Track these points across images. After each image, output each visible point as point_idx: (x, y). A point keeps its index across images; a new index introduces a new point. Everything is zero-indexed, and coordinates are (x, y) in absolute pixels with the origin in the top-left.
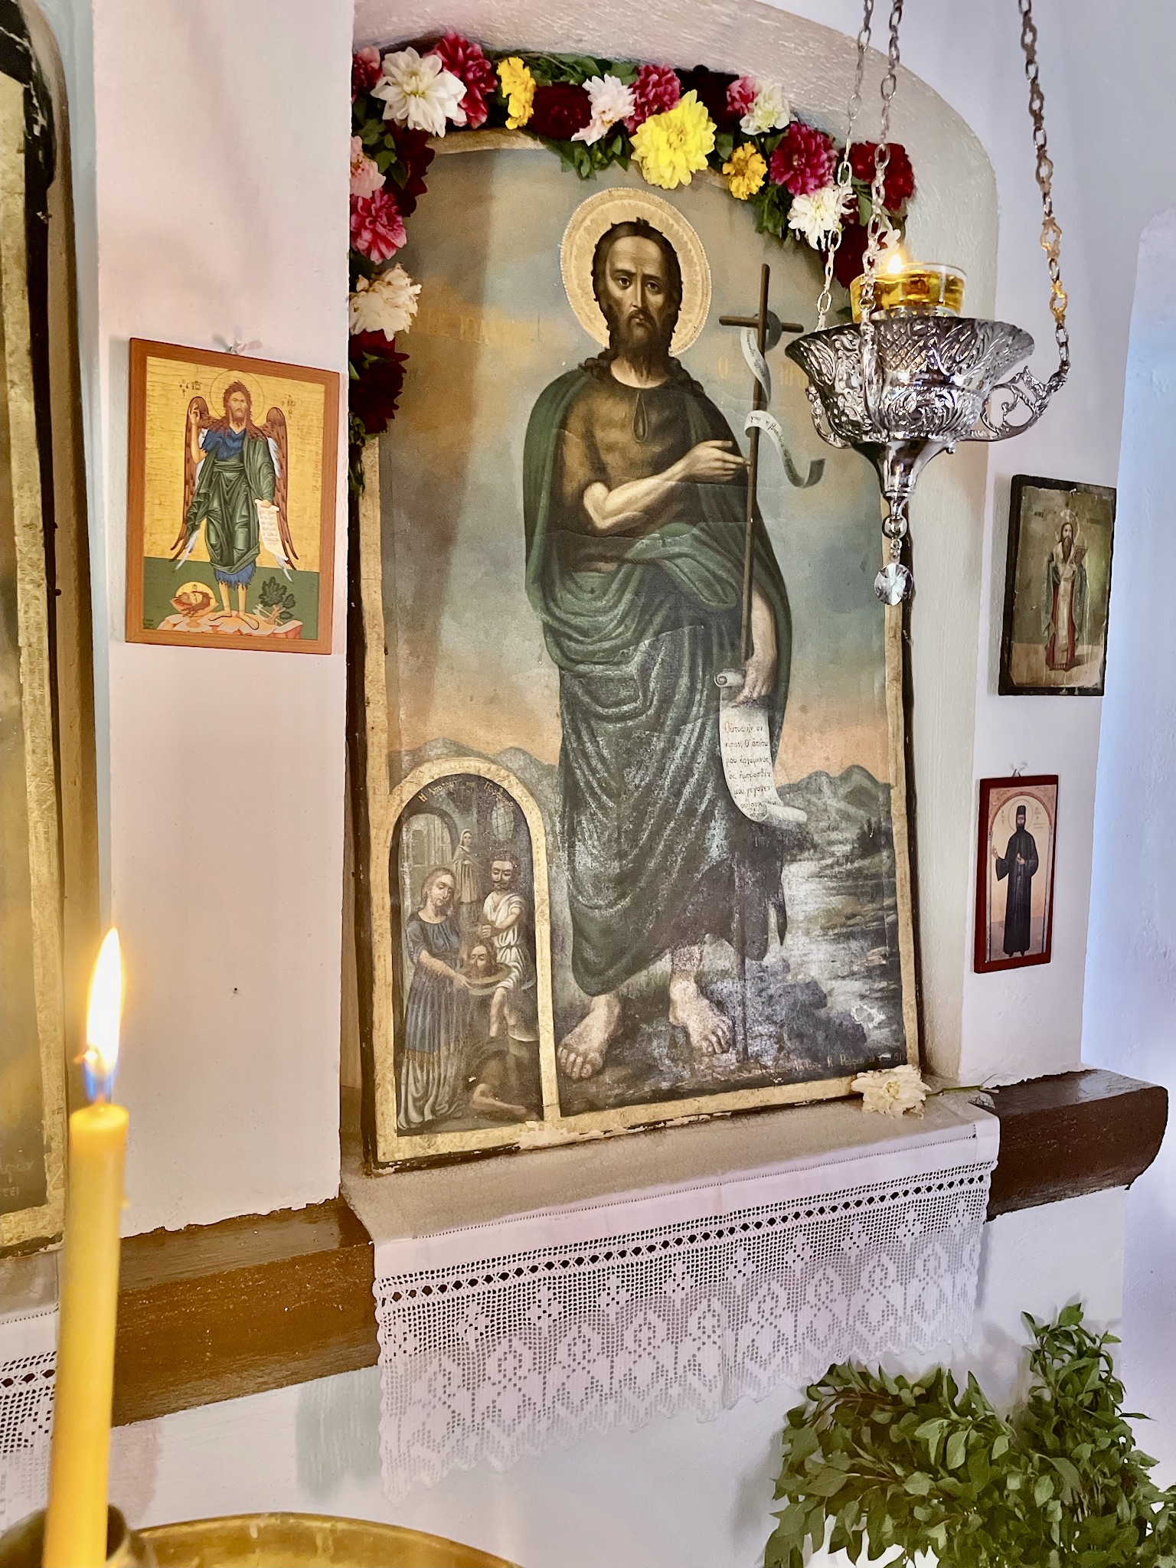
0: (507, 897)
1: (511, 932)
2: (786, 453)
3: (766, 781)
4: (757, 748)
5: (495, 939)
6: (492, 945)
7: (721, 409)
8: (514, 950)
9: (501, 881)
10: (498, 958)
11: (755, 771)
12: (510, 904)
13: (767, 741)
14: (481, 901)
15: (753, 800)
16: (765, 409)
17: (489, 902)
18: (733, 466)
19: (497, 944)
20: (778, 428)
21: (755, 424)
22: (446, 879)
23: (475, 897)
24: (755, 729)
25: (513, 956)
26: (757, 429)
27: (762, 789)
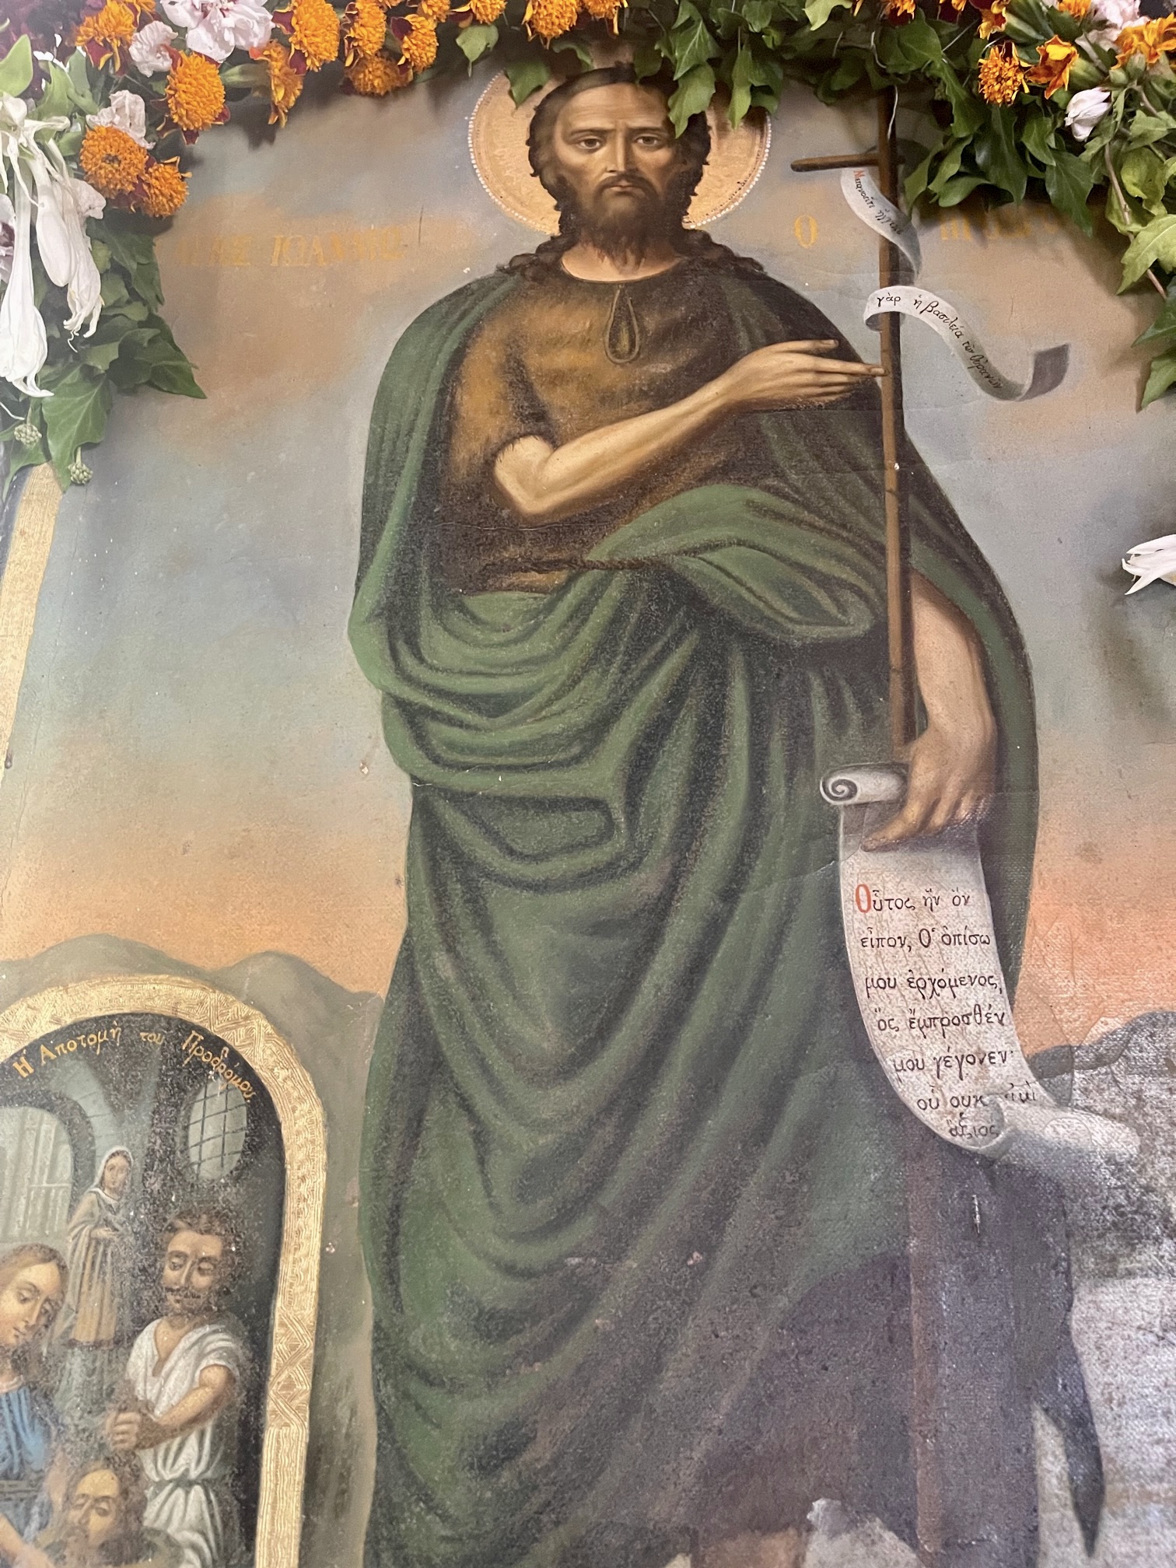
0: (194, 1336)
1: (193, 1440)
2: (968, 346)
3: (994, 1038)
4: (955, 952)
5: (146, 1457)
6: (137, 1473)
7: (805, 294)
8: (197, 1491)
9: (187, 1291)
10: (150, 1513)
11: (956, 1010)
12: (201, 1356)
13: (986, 930)
14: (124, 1341)
15: (954, 1086)
16: (909, 282)
17: (145, 1345)
18: (843, 379)
19: (150, 1471)
20: (944, 307)
21: (888, 307)
22: (41, 1275)
23: (108, 1332)
24: (946, 901)
25: (192, 1514)
26: (895, 318)
27: (981, 1058)
